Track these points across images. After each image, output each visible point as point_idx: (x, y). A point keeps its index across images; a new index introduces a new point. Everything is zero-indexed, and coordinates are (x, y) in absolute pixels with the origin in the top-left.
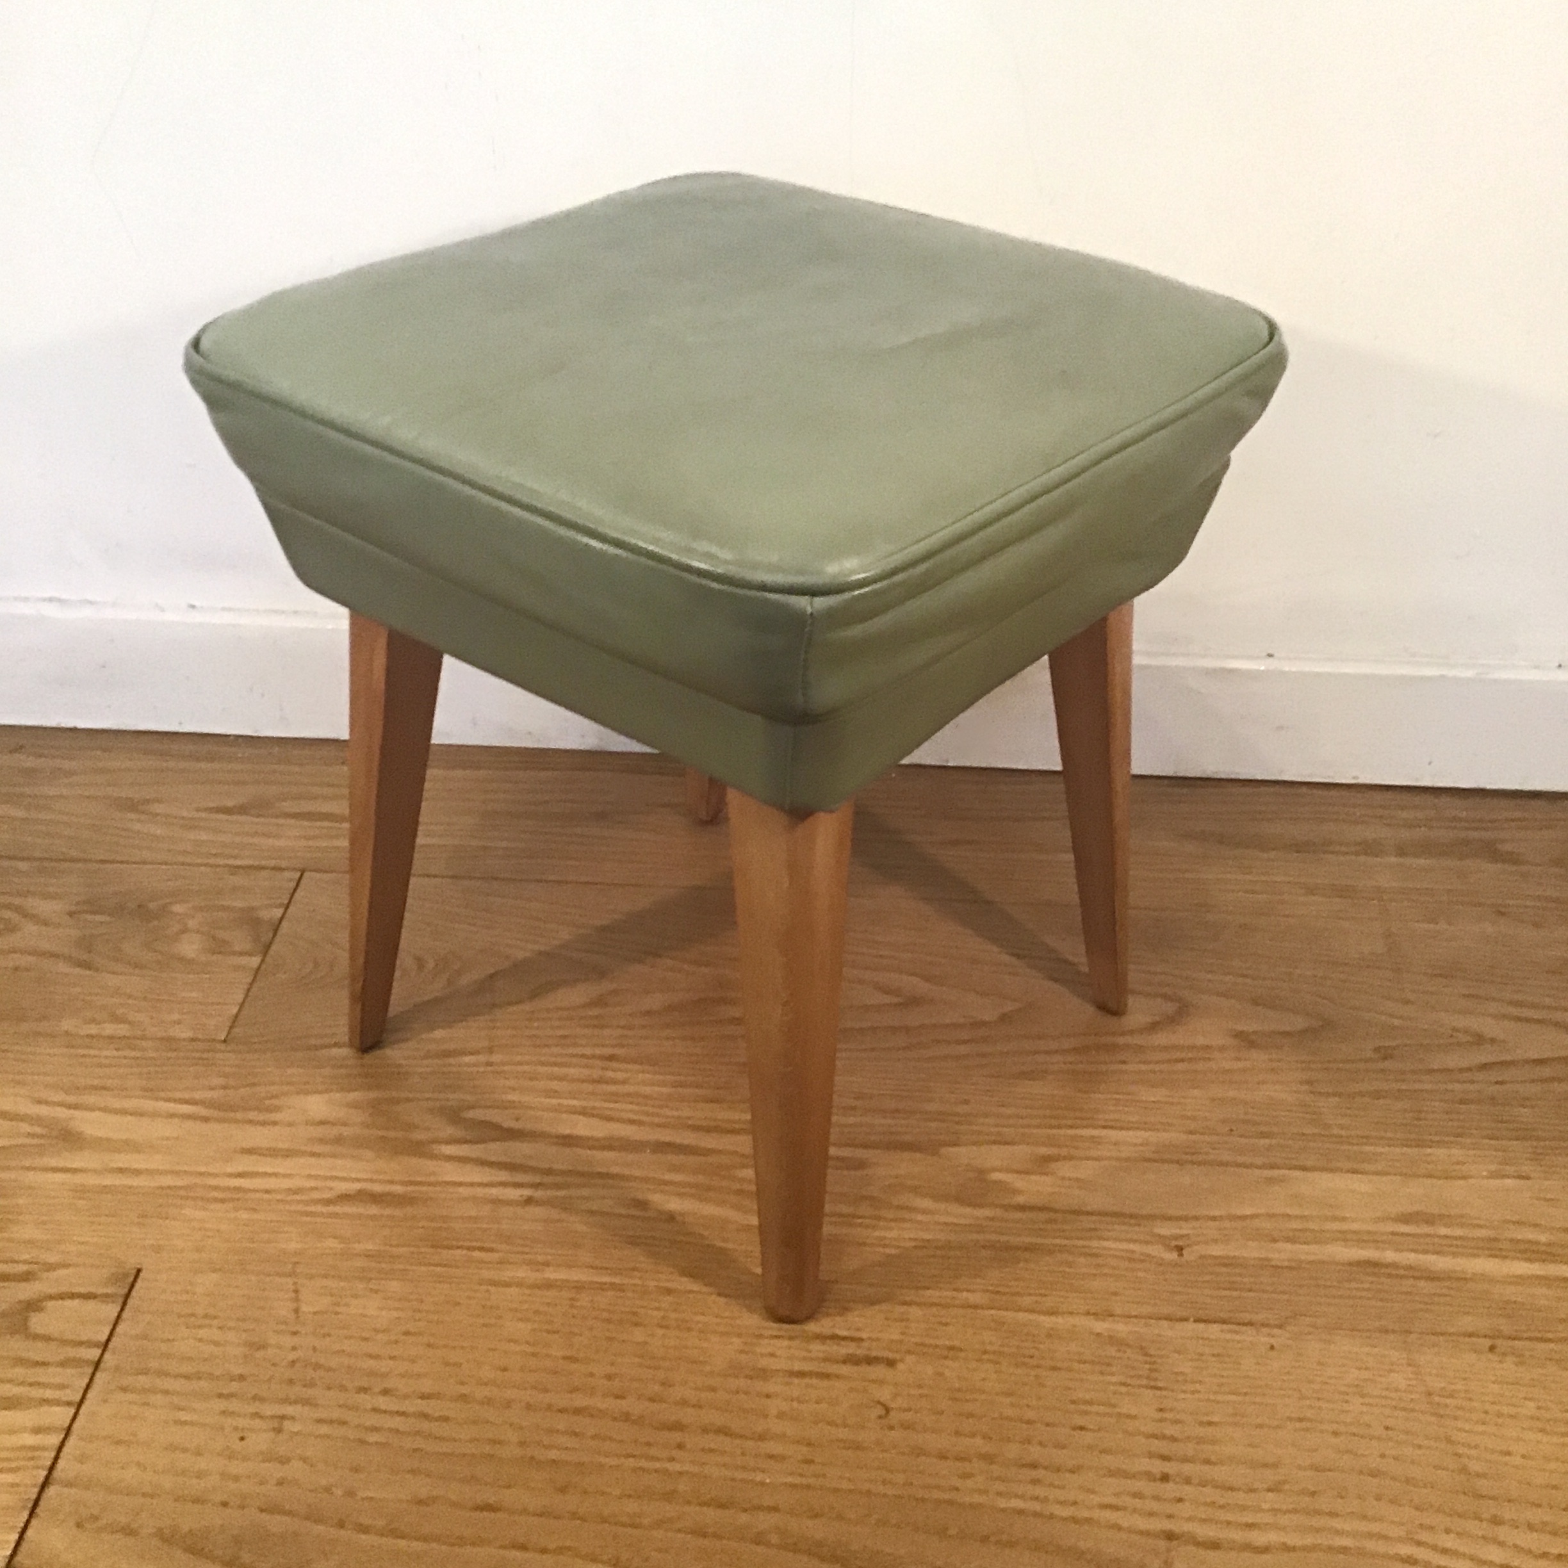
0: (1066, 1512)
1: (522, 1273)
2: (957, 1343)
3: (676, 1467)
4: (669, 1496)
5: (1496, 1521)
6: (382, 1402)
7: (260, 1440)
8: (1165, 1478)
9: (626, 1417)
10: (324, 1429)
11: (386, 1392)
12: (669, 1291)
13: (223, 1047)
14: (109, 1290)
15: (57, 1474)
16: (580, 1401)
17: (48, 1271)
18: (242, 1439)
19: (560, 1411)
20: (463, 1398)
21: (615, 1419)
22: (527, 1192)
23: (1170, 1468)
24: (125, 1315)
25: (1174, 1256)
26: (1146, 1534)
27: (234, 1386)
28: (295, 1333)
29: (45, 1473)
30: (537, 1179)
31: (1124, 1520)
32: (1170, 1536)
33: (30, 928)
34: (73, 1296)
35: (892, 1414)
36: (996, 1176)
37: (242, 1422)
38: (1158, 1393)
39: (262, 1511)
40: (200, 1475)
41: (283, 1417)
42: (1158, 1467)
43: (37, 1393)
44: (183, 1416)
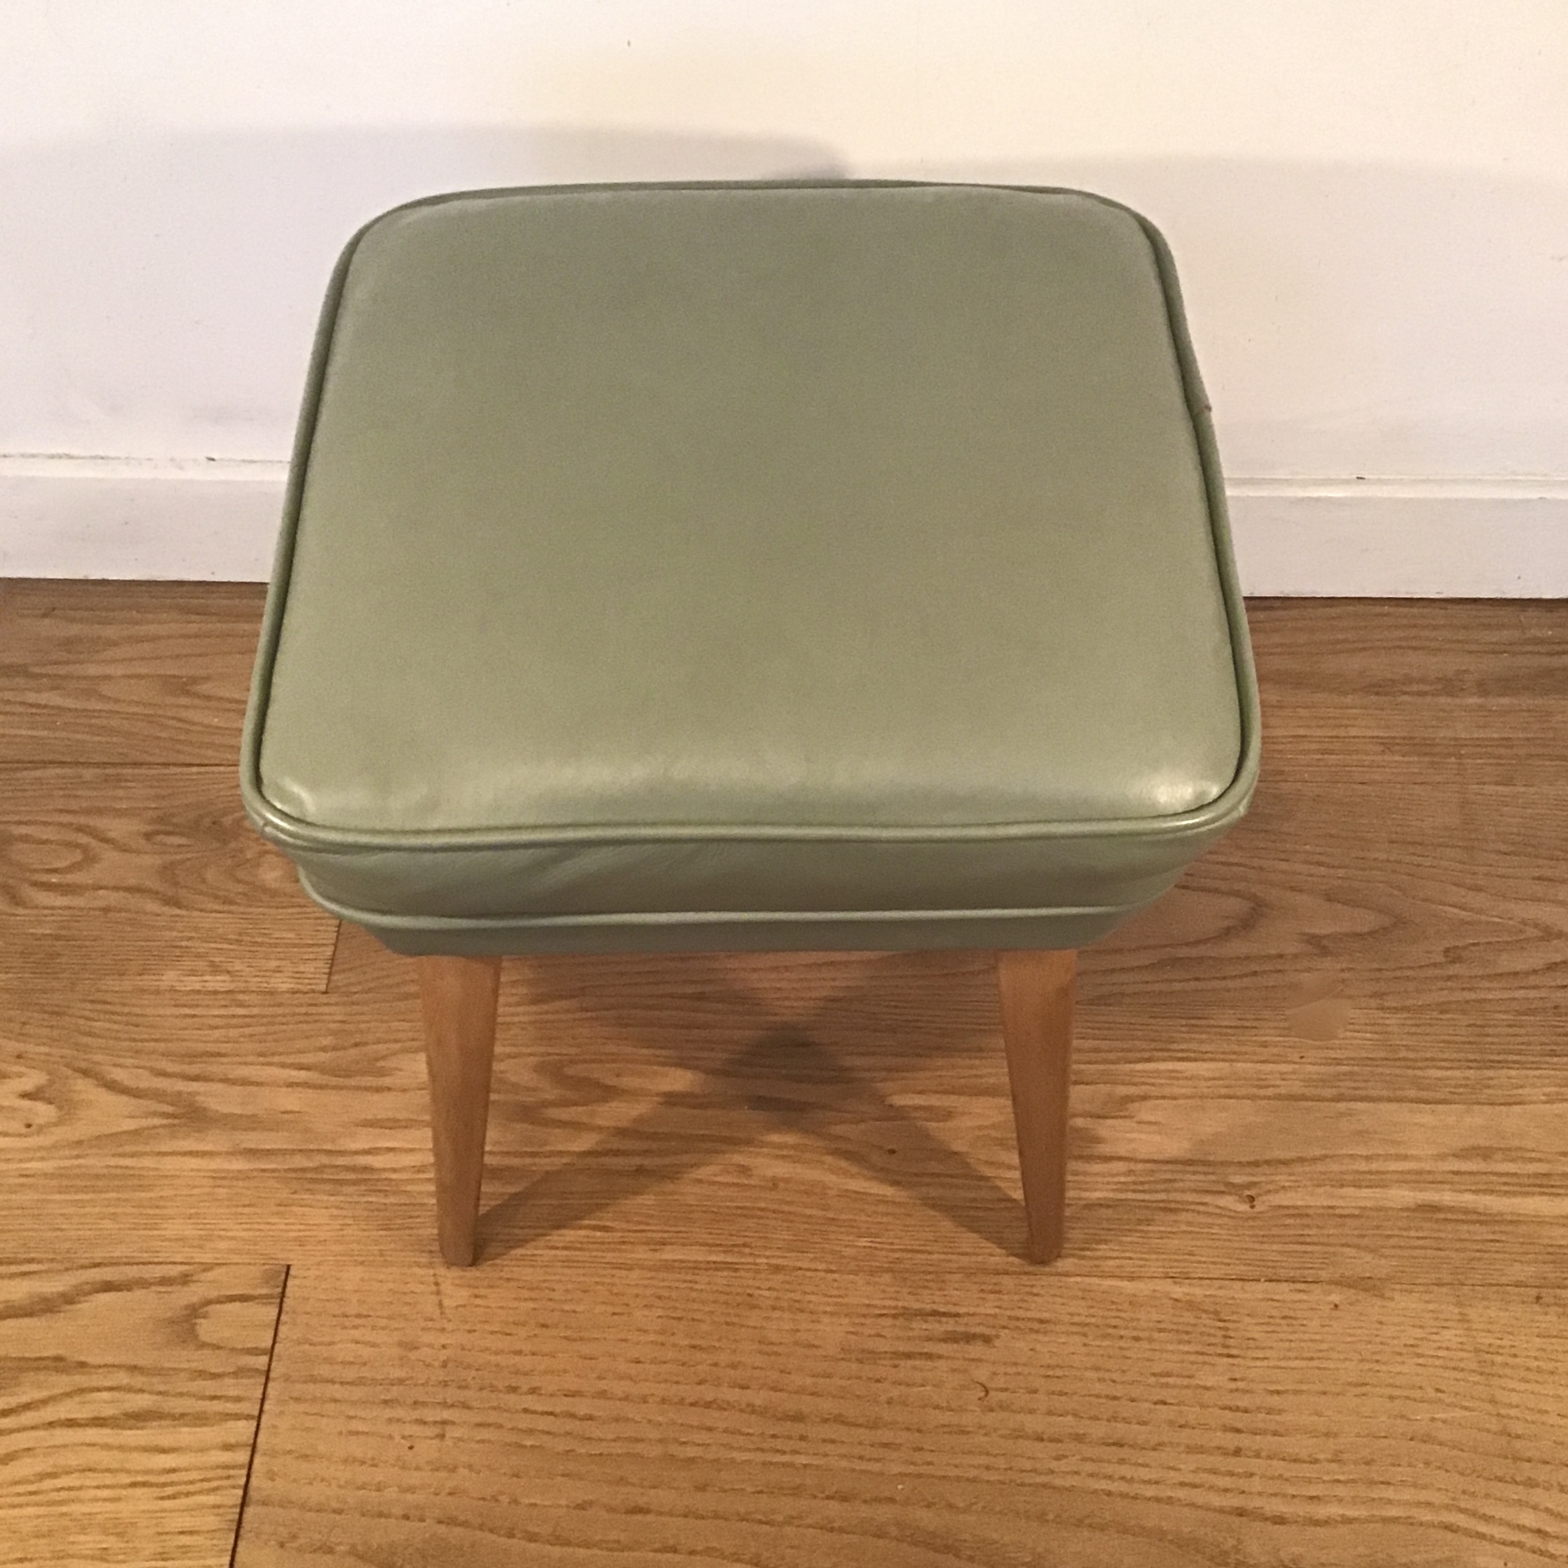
0: (1150, 1491)
1: (642, 1254)
2: (1046, 1315)
3: (803, 1460)
4: (797, 1491)
5: (1531, 1483)
6: (530, 1402)
7: (428, 1449)
8: (1237, 1452)
9: (752, 1409)
10: (485, 1434)
11: (533, 1391)
12: (777, 1269)
13: (324, 999)
14: (264, 1291)
15: (252, 1493)
16: (709, 1393)
17: (205, 1270)
18: (411, 1448)
19: (692, 1405)
20: (602, 1394)
21: (742, 1411)
22: (637, 1161)
23: (1244, 1441)
24: (283, 1317)
25: (1244, 1207)
26: (1221, 1511)
27: (395, 1392)
28: (443, 1330)
29: (240, 1492)
30: (645, 1145)
31: (1199, 1496)
32: (1241, 1513)
33: (110, 856)
34: (231, 1299)
35: (992, 1393)
36: (1079, 1122)
37: (409, 1430)
38: (1231, 1360)
39: (440, 1522)
40: (379, 1488)
41: (444, 1423)
42: (1230, 1441)
43: (218, 1406)
44: (356, 1425)
